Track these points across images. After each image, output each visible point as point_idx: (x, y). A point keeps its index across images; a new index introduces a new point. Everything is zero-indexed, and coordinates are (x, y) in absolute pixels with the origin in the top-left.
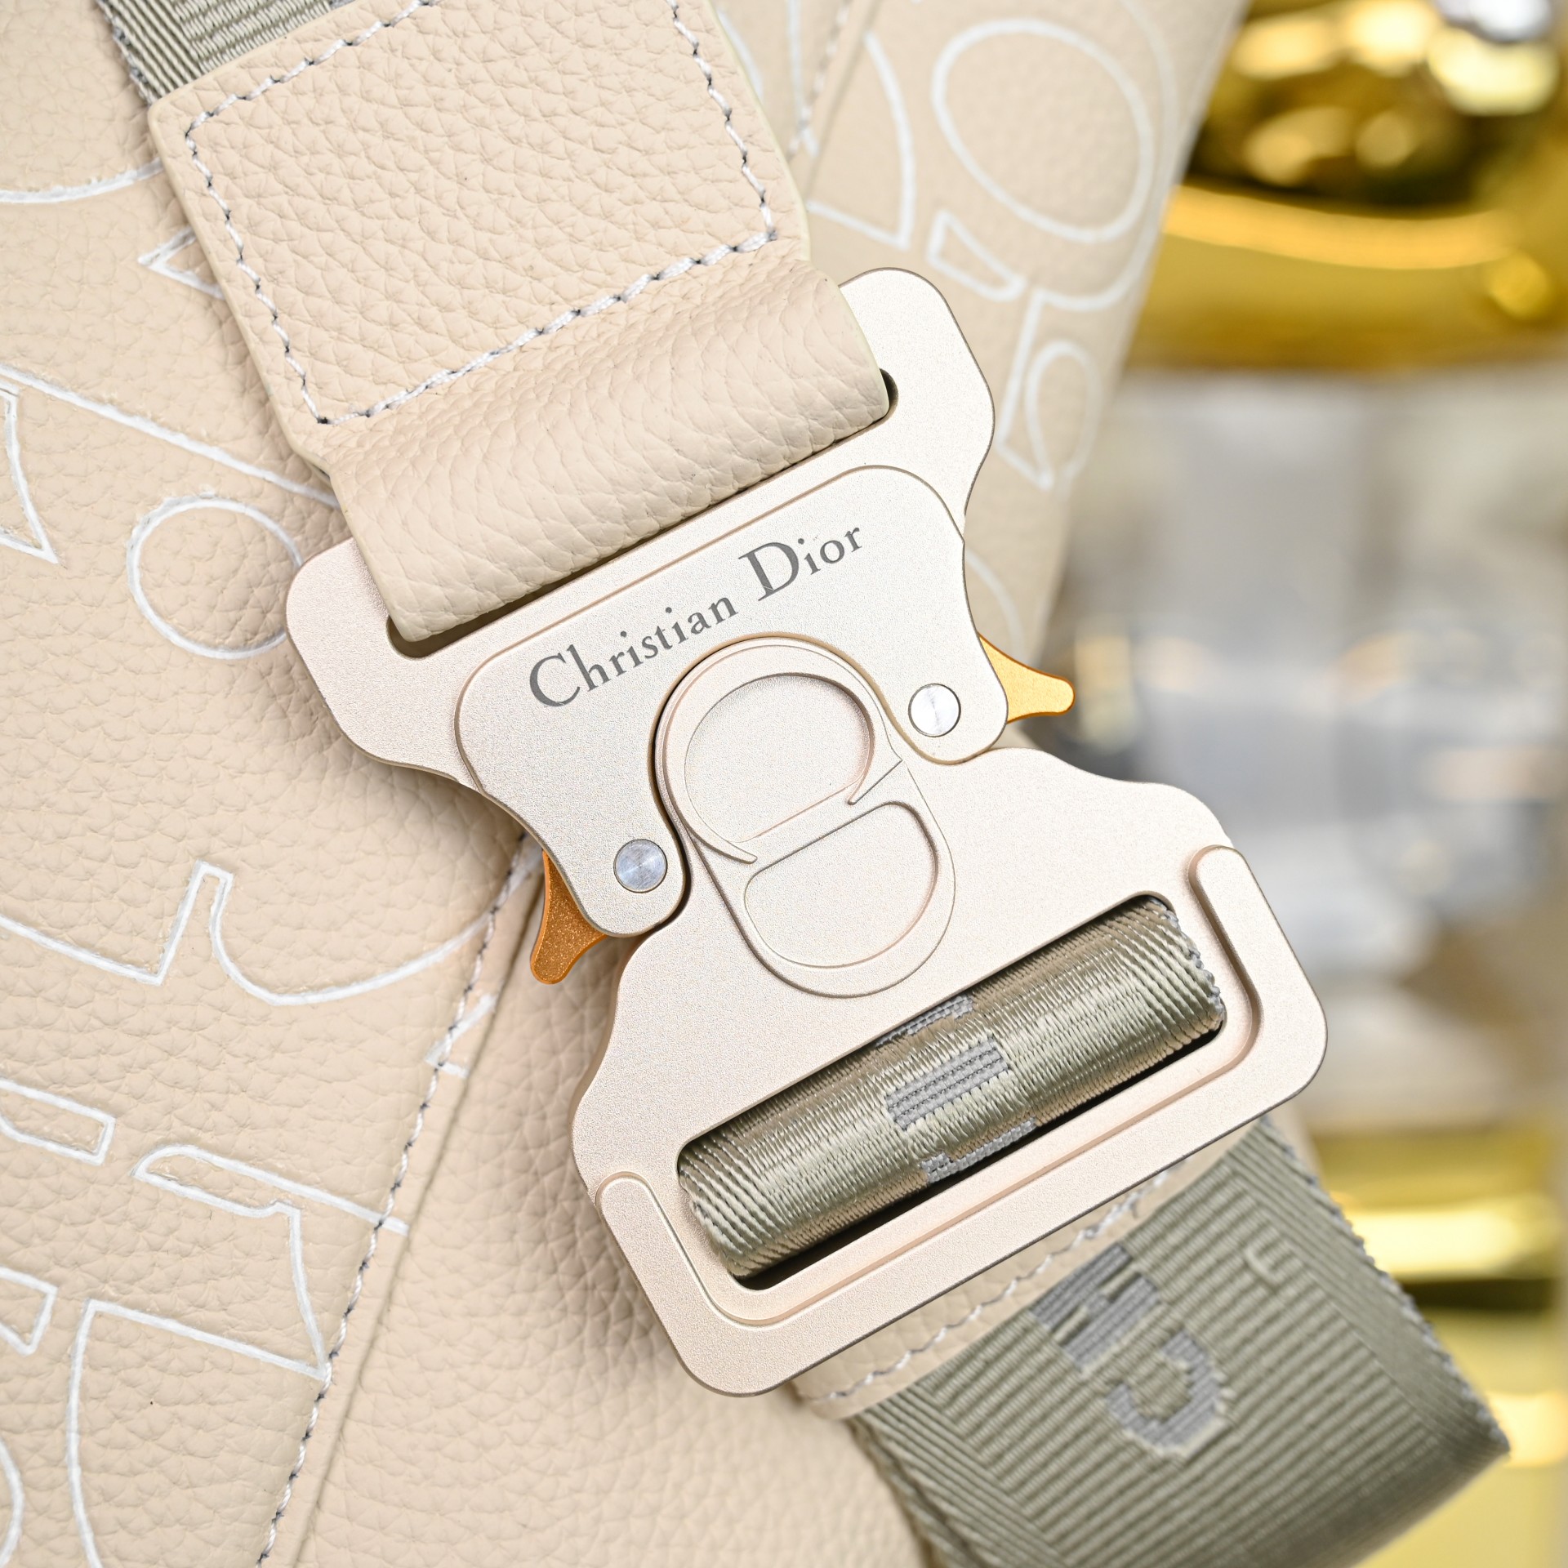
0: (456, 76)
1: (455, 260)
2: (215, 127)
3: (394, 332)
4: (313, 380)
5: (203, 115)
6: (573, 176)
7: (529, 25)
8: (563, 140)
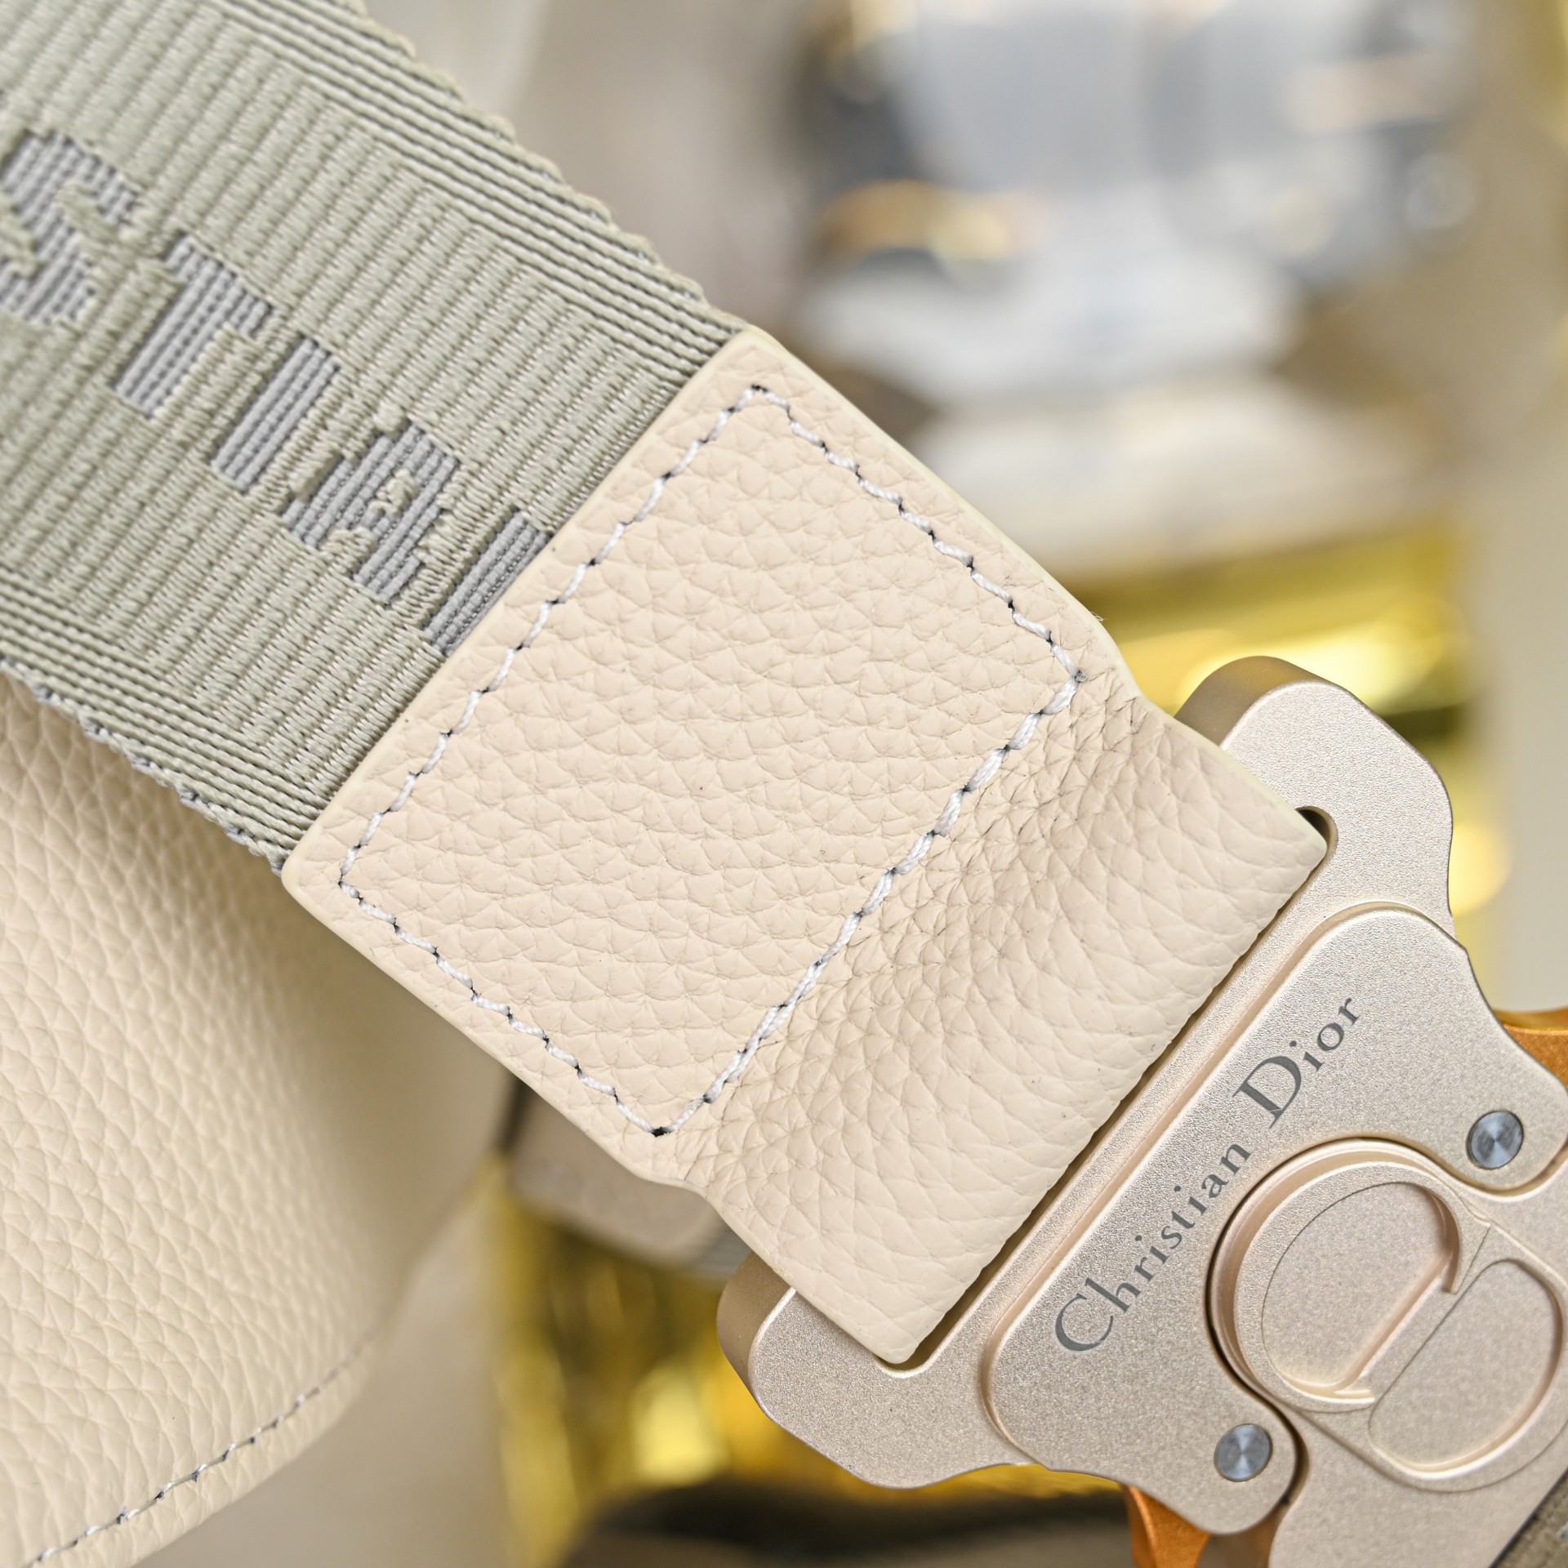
0: (635, 675)
1: (731, 886)
2: (370, 860)
3: (695, 997)
4: (628, 1092)
5: (351, 854)
6: (825, 727)
7: (694, 573)
8: (794, 690)
